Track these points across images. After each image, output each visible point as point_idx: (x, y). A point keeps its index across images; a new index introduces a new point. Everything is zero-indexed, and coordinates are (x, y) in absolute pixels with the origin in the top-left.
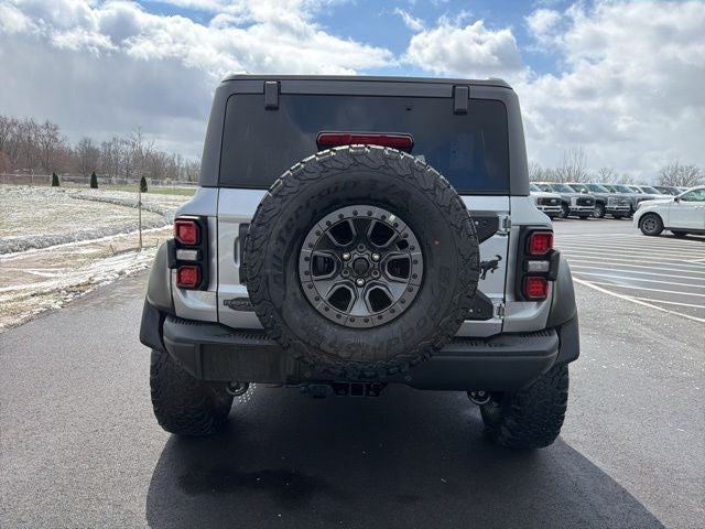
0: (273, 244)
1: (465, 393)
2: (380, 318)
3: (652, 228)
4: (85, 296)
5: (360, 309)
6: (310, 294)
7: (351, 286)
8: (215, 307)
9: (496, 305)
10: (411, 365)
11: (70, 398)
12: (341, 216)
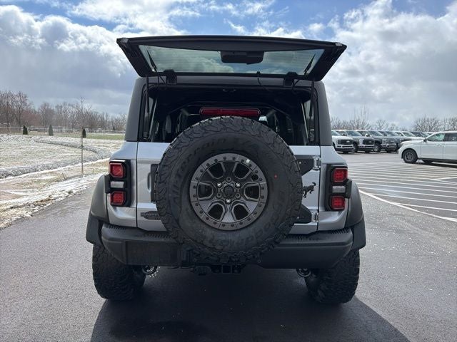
0: (173, 179)
1: (295, 270)
2: (241, 224)
3: (411, 158)
4: (46, 208)
5: (228, 218)
6: (197, 209)
7: (222, 203)
8: (135, 217)
9: (313, 214)
10: (261, 254)
11: (38, 277)
12: (216, 160)
